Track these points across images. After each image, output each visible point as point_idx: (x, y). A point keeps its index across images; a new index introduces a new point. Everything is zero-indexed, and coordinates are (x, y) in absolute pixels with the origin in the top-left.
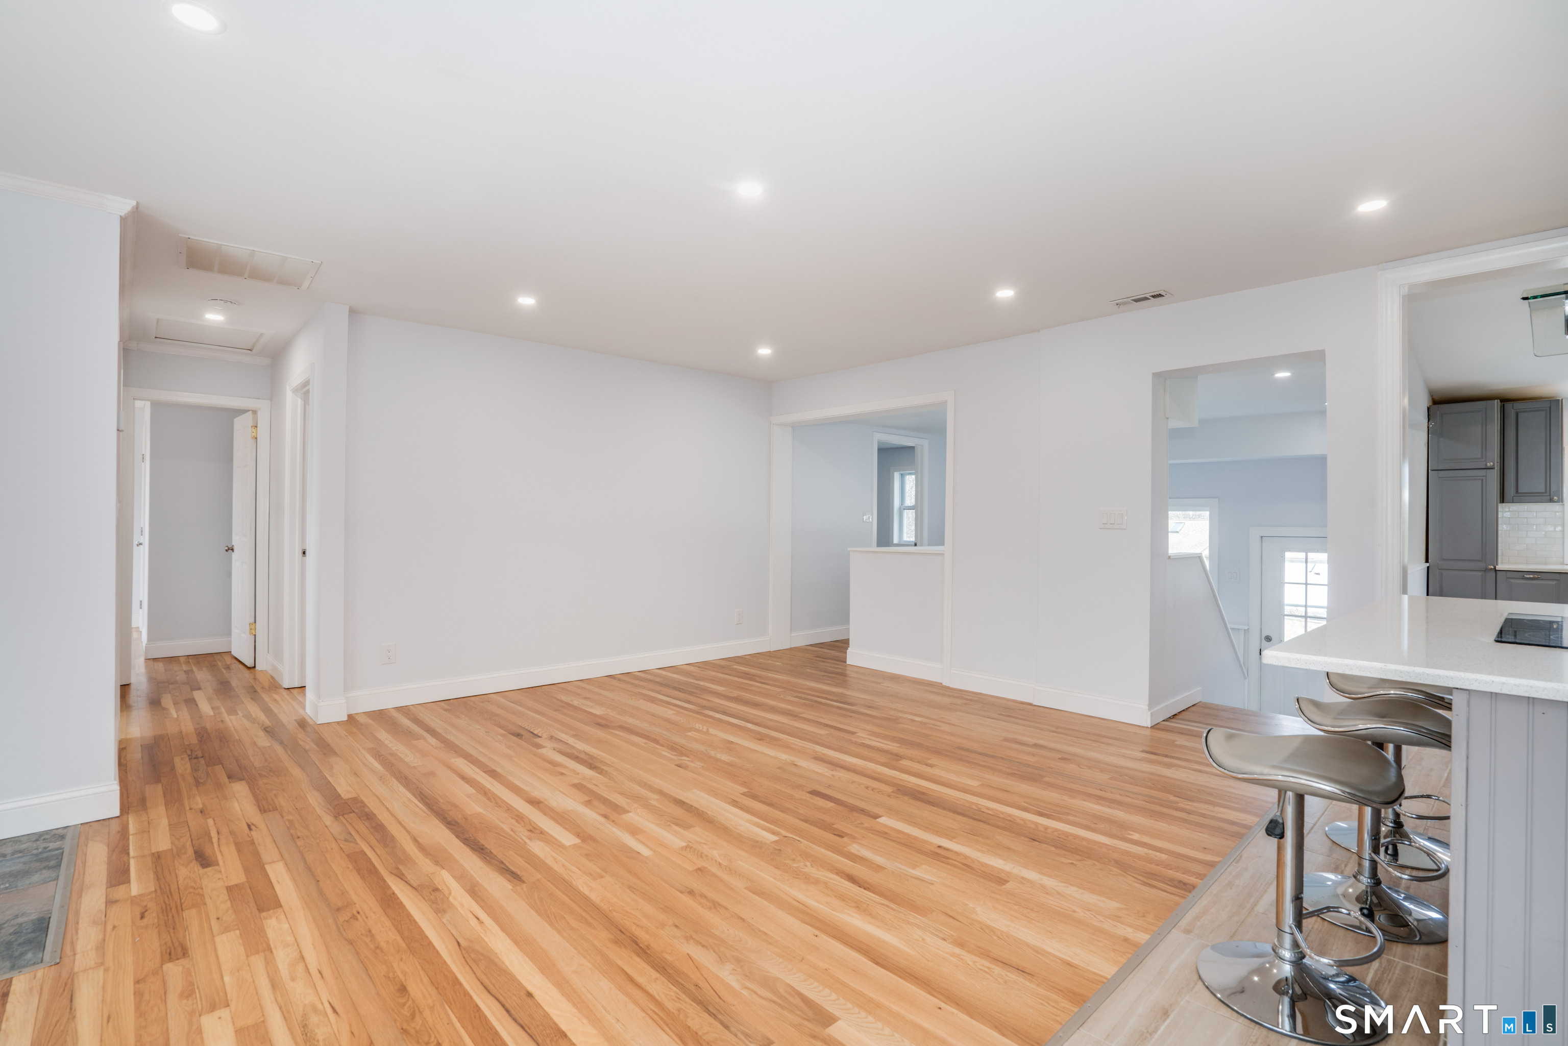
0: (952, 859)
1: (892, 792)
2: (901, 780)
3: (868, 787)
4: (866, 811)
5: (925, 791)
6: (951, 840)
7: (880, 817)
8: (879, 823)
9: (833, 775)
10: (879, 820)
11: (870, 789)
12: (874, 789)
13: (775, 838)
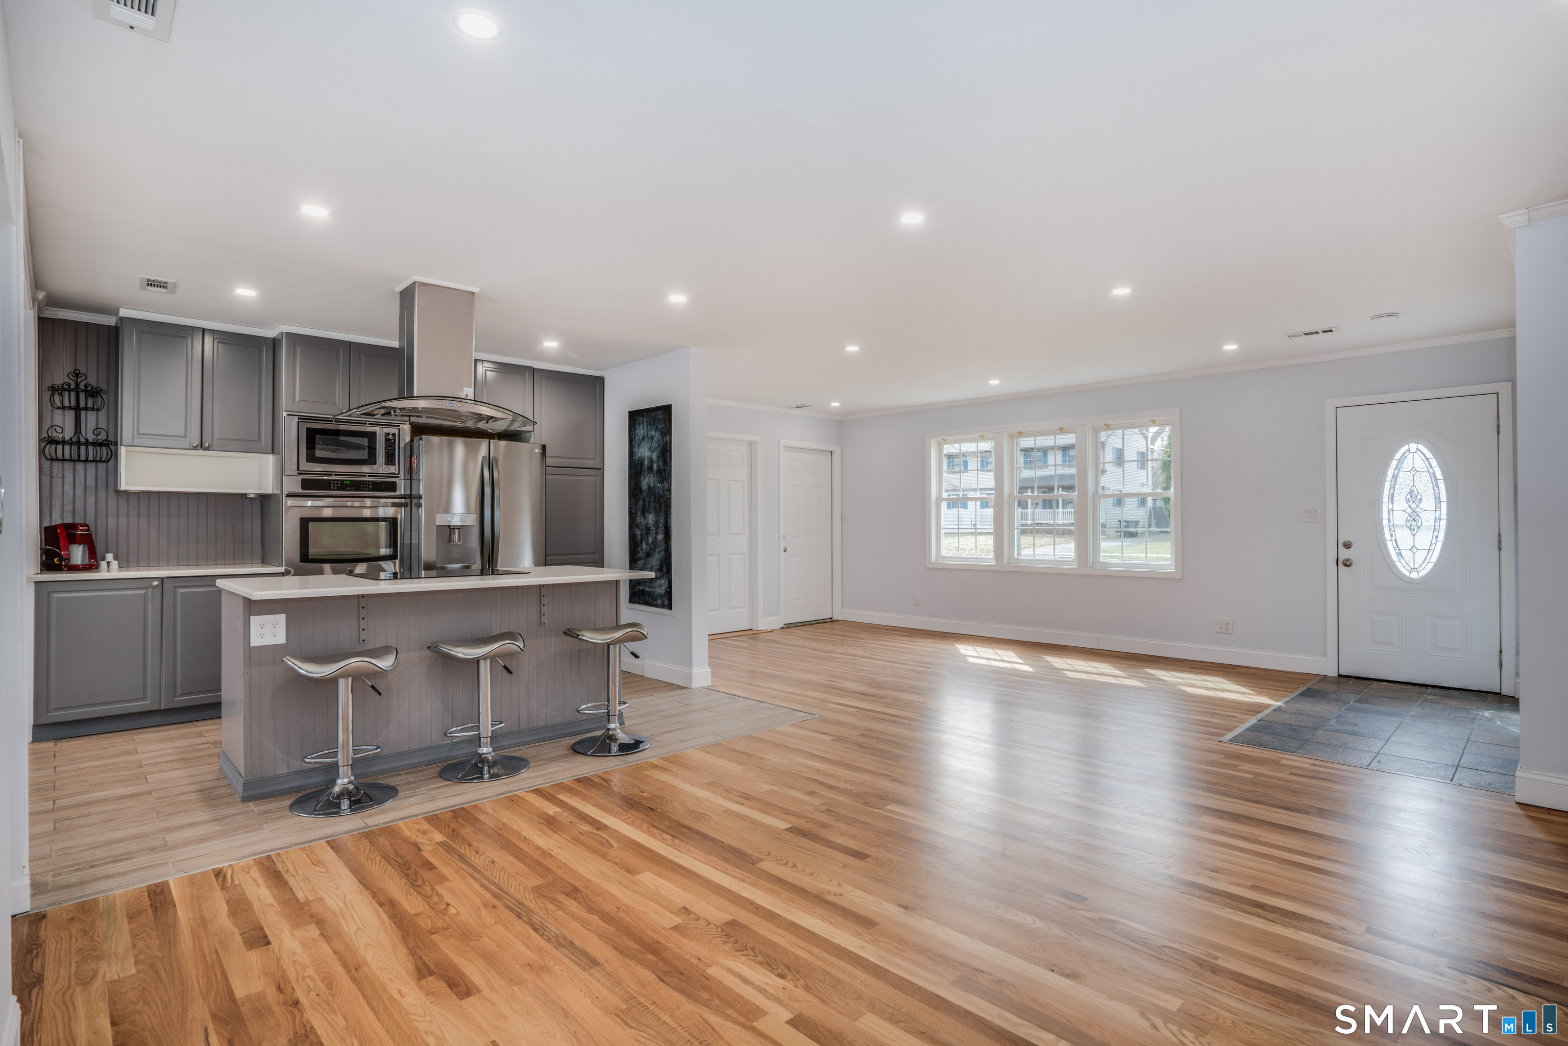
0: (737, 796)
1: (762, 860)
2: (743, 881)
3: (793, 867)
4: (801, 835)
5: (721, 862)
6: (728, 809)
7: (787, 829)
8: (790, 823)
9: (840, 885)
10: (788, 826)
11: (791, 864)
12: (786, 864)
13: (889, 807)
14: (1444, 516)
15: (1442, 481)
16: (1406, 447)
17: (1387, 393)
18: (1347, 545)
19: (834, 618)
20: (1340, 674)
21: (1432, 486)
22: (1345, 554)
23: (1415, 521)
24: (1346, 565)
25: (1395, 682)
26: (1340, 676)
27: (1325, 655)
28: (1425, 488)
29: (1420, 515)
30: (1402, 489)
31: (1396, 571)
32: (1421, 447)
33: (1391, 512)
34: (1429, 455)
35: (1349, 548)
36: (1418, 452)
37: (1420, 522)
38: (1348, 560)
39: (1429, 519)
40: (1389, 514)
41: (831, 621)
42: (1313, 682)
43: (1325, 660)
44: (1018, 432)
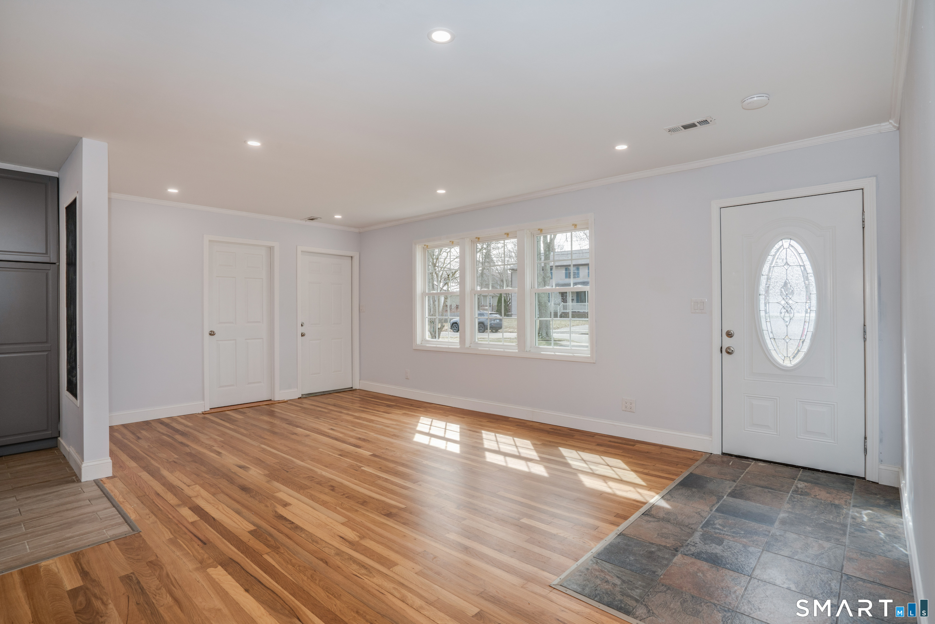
14: (814, 308)
15: (812, 274)
16: (780, 243)
17: (763, 192)
18: (730, 335)
19: (354, 388)
20: (723, 452)
21: (803, 279)
22: (727, 342)
23: (788, 313)
24: (728, 353)
25: (770, 462)
26: (723, 454)
27: (711, 434)
28: (797, 282)
29: (793, 307)
30: (777, 282)
31: (770, 358)
32: (793, 243)
33: (767, 304)
34: (801, 250)
35: (731, 337)
36: (791, 248)
37: (793, 314)
38: (728, 348)
39: (800, 311)
40: (765, 306)
41: (351, 390)
42: (697, 463)
43: (711, 439)
44: (476, 238)
